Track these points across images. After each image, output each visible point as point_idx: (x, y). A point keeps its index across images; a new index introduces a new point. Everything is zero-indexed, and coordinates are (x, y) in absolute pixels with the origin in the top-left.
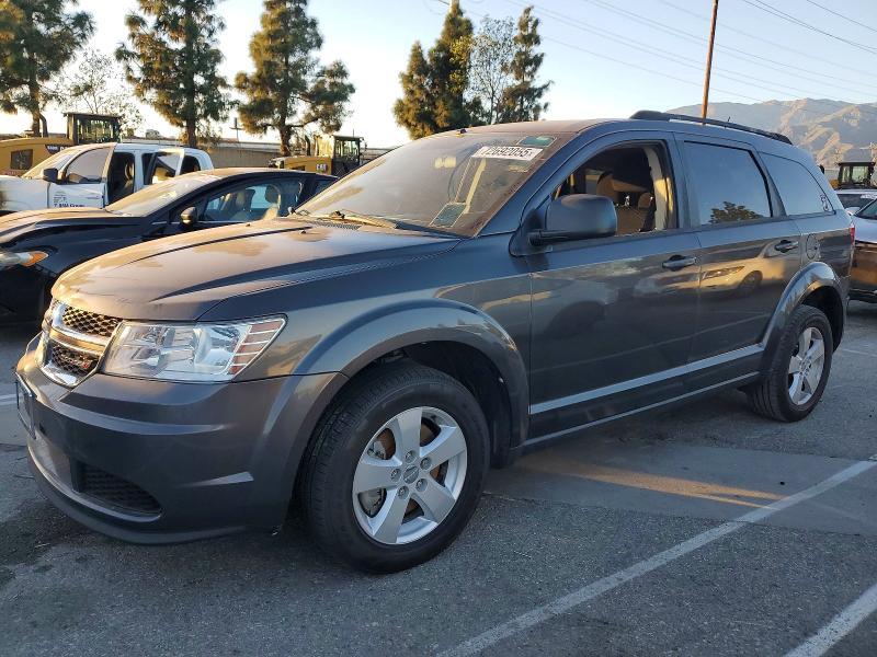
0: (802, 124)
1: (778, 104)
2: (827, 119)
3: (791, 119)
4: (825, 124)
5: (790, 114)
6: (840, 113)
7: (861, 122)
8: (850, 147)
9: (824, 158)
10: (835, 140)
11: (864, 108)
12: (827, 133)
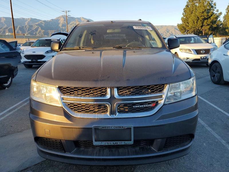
0: (31, 25)
1: (24, 19)
2: (37, 23)
3: (28, 23)
4: (37, 25)
5: (27, 22)
6: (39, 22)
7: (45, 25)
8: (44, 31)
9: (38, 34)
10: (40, 29)
11: (44, 21)
12: (38, 27)
